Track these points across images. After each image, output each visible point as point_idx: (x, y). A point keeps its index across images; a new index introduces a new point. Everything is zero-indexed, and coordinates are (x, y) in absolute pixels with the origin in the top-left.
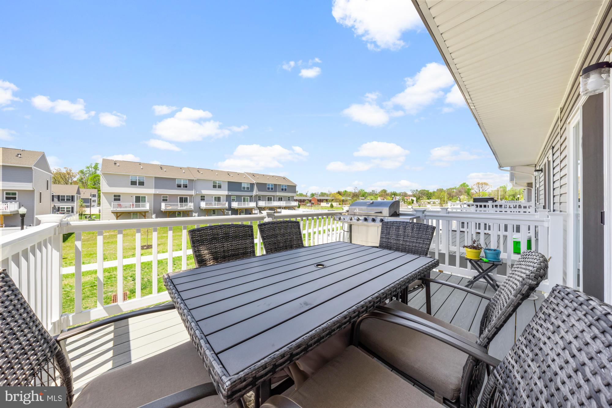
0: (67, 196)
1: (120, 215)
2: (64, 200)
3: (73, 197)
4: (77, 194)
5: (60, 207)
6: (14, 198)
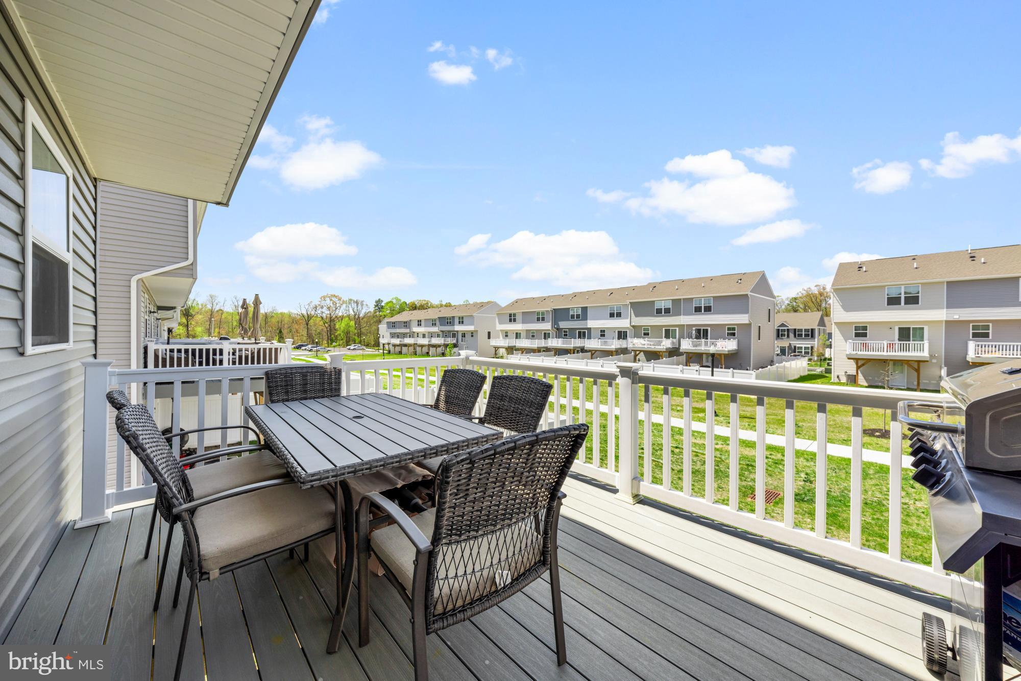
0: (805, 330)
1: (863, 365)
2: (801, 335)
3: (813, 330)
4: (818, 326)
5: (797, 346)
6: (734, 334)
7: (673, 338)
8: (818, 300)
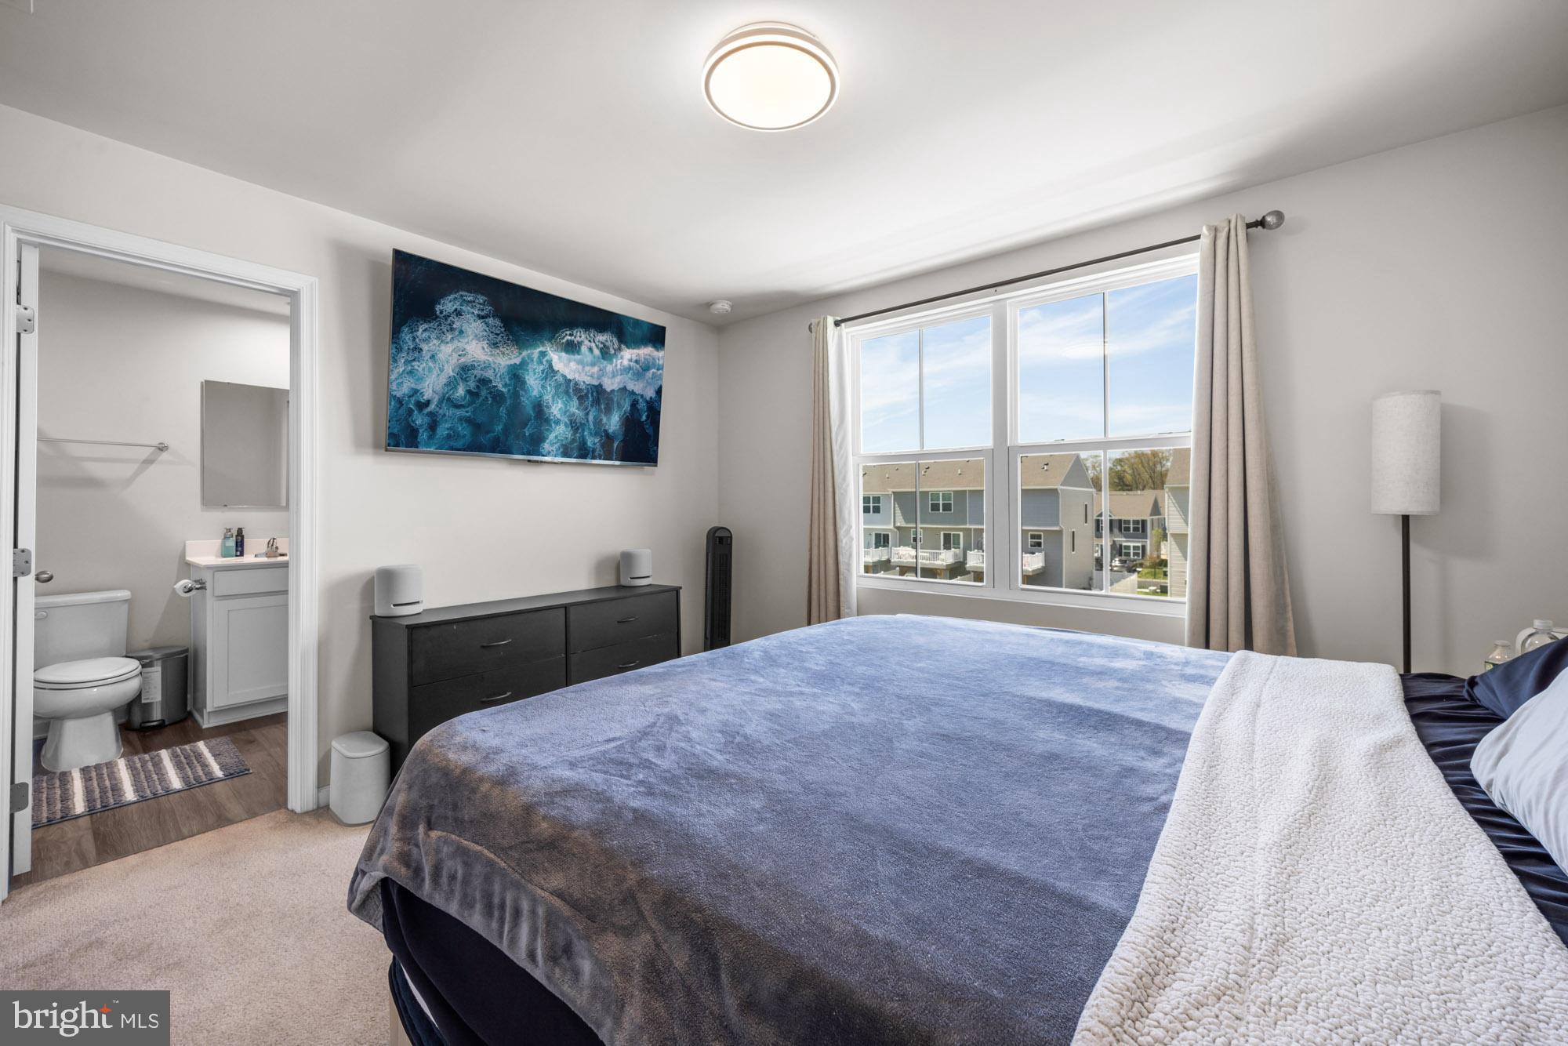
0: (1134, 521)
2: (1128, 529)
3: (1144, 522)
4: (1151, 515)
5: (1124, 544)
6: (1039, 544)
7: (955, 548)
8: (1151, 464)
